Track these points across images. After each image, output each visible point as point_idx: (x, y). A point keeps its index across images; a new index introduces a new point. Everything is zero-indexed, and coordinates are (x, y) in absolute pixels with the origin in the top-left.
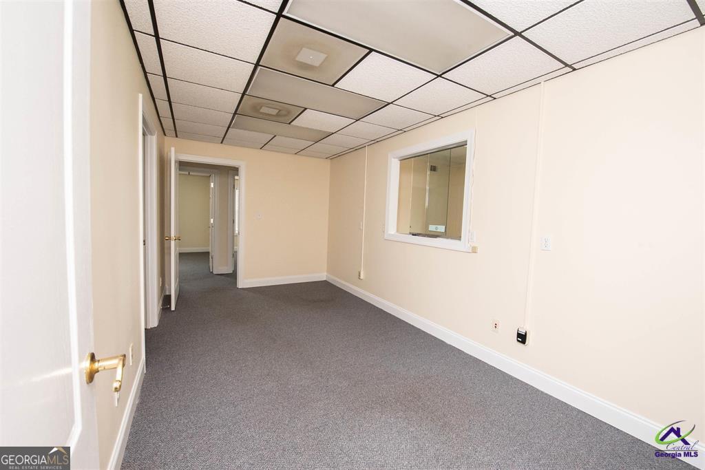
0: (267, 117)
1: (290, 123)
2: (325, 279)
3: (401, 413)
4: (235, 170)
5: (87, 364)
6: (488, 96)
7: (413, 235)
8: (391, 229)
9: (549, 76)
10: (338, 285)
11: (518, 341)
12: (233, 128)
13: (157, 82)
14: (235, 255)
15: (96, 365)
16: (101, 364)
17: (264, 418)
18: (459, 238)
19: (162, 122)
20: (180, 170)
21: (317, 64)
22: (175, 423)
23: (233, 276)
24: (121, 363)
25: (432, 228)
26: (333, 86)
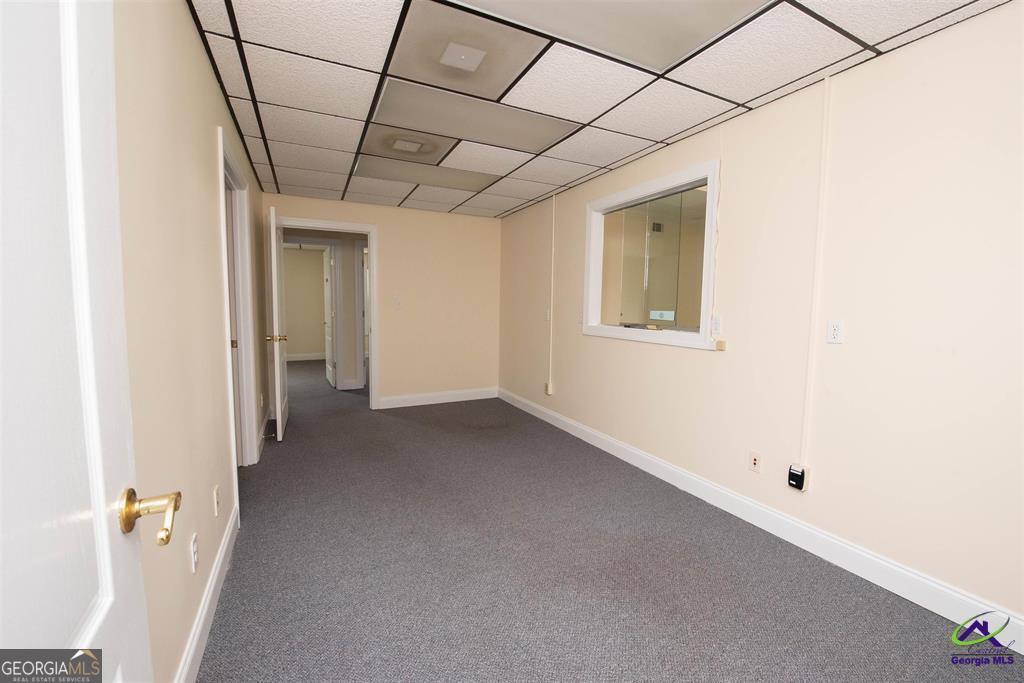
0: (404, 156)
1: (438, 165)
2: (496, 396)
3: (607, 592)
4: (362, 239)
5: (120, 505)
6: (739, 105)
7: (626, 326)
8: (593, 318)
9: (840, 67)
10: (516, 405)
11: (790, 484)
12: (357, 175)
13: (244, 109)
14: (366, 362)
15: (137, 507)
16: (143, 505)
17: (405, 595)
18: (696, 329)
19: (257, 171)
20: (285, 241)
21: (471, 66)
22: (279, 599)
23: (364, 392)
24: (173, 504)
25: (655, 315)
26: (498, 101)
